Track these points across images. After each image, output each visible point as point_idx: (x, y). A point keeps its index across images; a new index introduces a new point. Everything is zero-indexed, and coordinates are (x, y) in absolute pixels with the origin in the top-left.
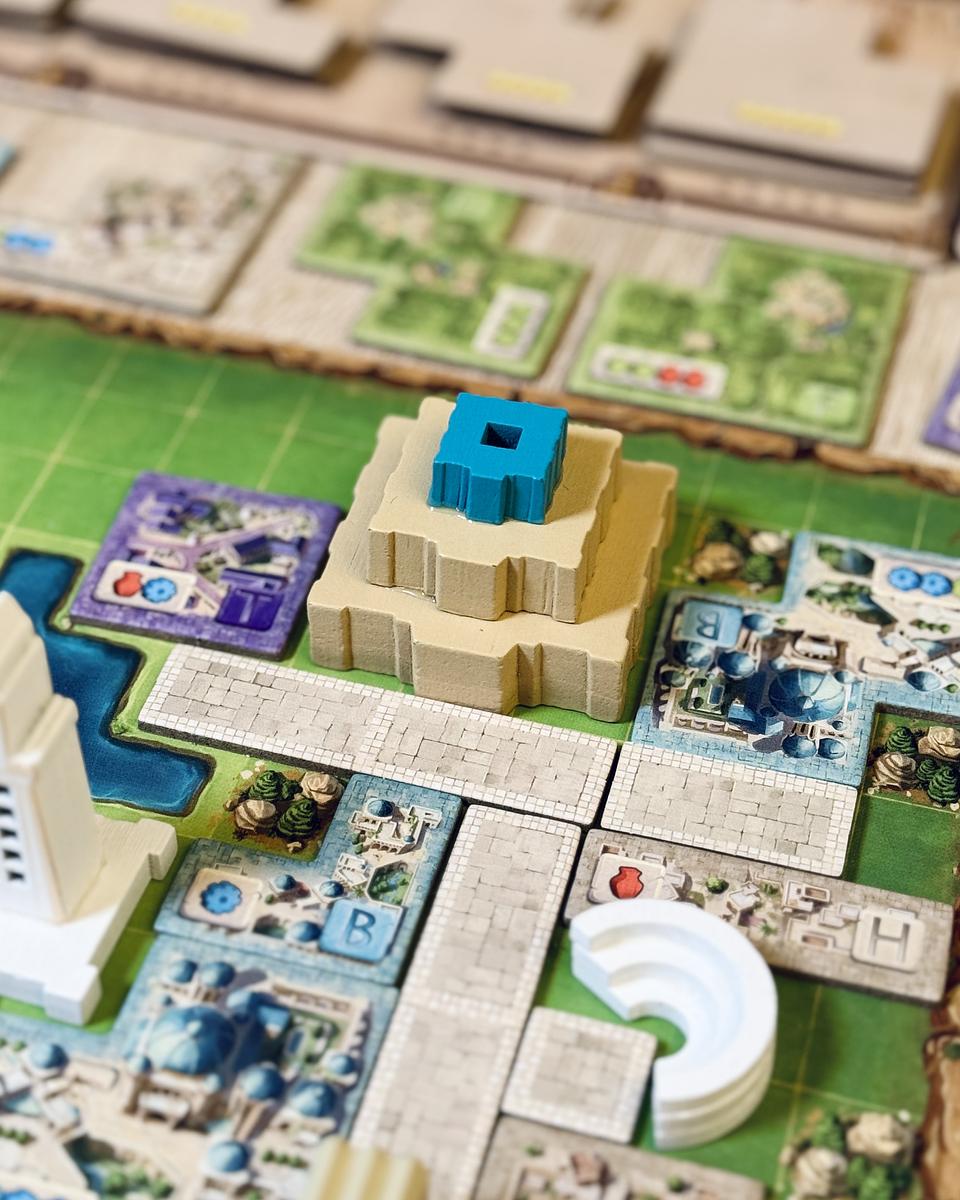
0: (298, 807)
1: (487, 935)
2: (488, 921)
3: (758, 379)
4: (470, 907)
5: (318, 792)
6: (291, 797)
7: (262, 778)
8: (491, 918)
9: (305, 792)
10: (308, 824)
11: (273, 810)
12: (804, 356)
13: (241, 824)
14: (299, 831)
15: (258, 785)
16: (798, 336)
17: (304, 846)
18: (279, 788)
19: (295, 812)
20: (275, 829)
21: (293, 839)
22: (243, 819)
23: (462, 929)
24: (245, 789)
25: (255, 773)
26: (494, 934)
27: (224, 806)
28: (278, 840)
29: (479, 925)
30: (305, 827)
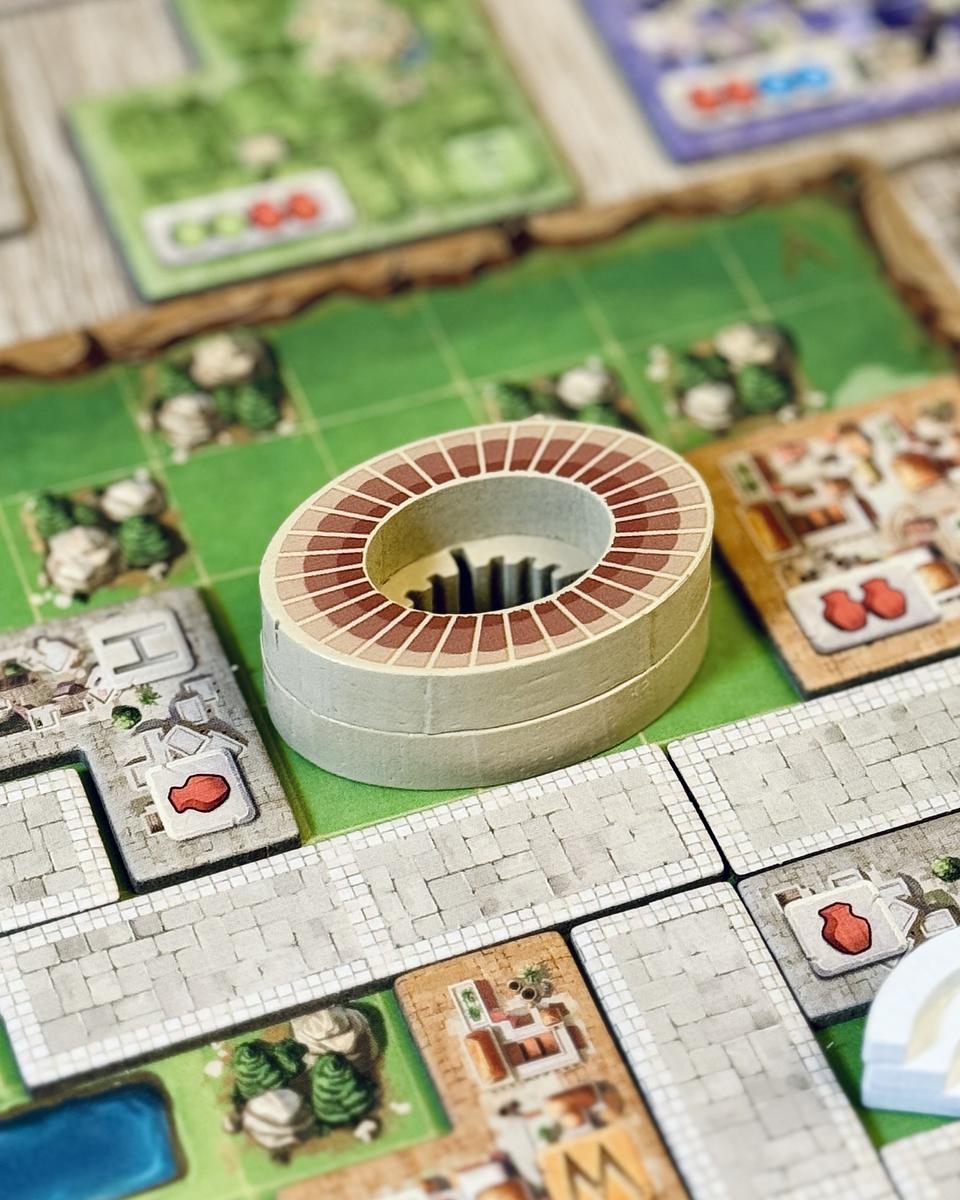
0: (322, 1074)
1: (746, 1091)
2: (732, 1072)
3: (379, 166)
4: (695, 1068)
5: (330, 1036)
6: (302, 1066)
7: (240, 1063)
8: (732, 1066)
9: (313, 1047)
10: (357, 1089)
11: (293, 1098)
12: (409, 108)
13: (270, 1142)
14: (354, 1105)
15: (243, 1075)
16: (378, 85)
17: (378, 1122)
18: (274, 1064)
19: (324, 1082)
20: (320, 1123)
21: (355, 1122)
22: (265, 1134)
23: (711, 1102)
24: (230, 1090)
25: (224, 1060)
26: (754, 1084)
27: (225, 1131)
28: (337, 1136)
29: (726, 1085)
30: (356, 1096)
